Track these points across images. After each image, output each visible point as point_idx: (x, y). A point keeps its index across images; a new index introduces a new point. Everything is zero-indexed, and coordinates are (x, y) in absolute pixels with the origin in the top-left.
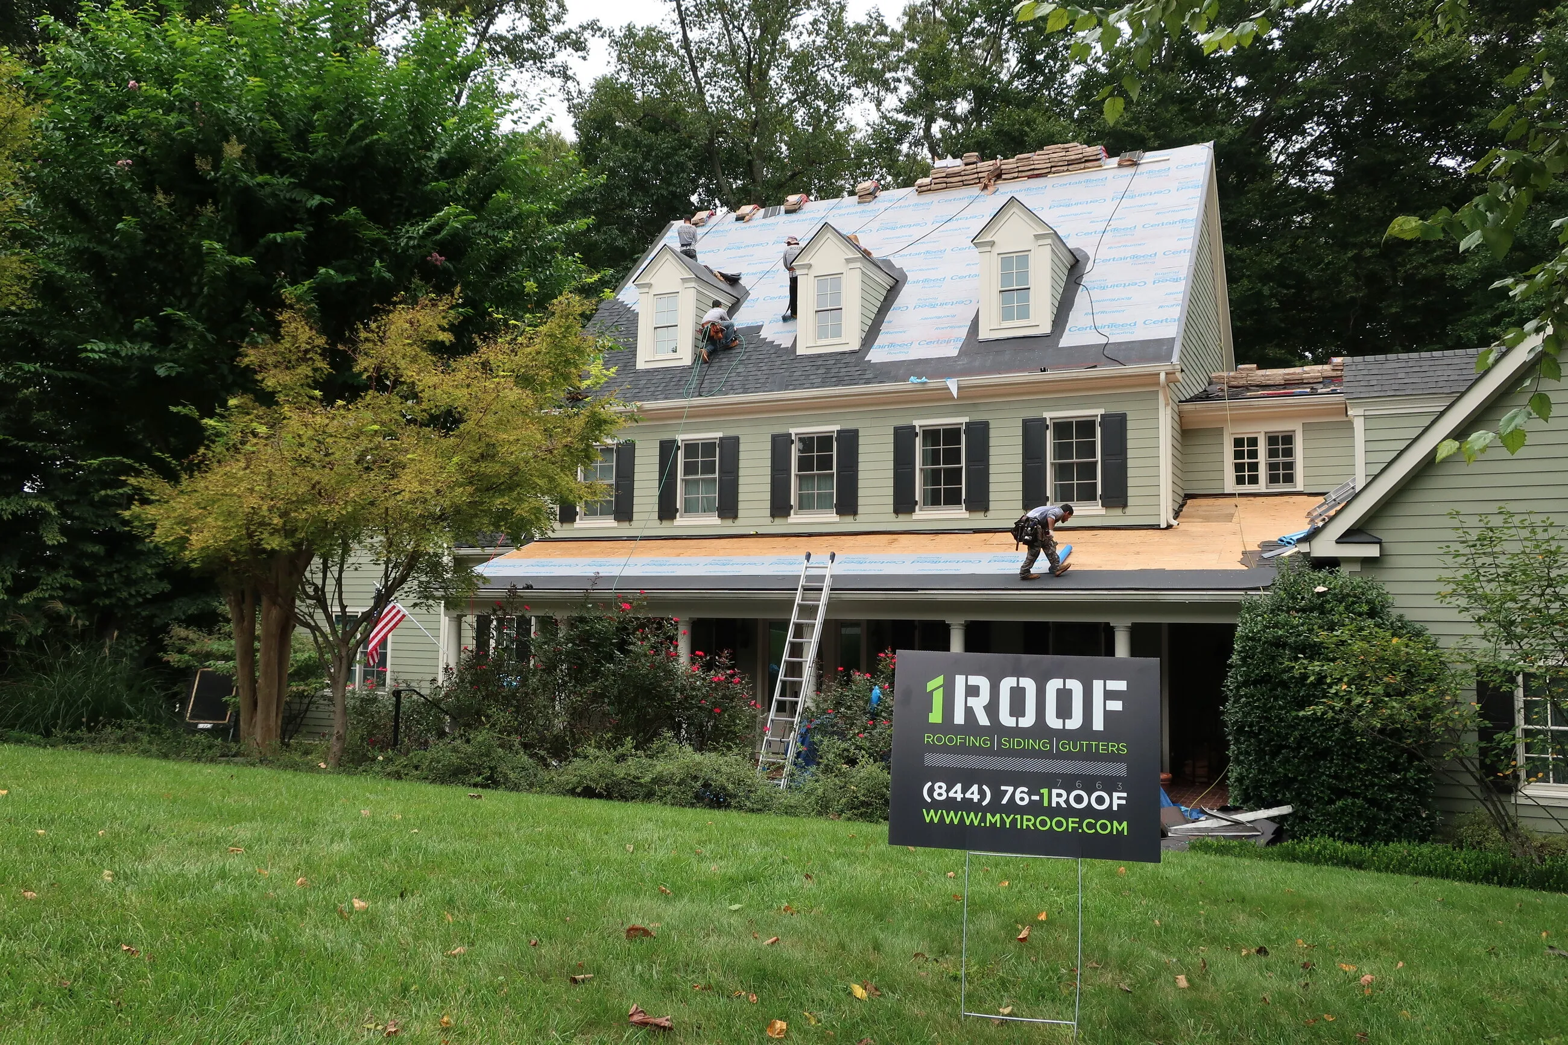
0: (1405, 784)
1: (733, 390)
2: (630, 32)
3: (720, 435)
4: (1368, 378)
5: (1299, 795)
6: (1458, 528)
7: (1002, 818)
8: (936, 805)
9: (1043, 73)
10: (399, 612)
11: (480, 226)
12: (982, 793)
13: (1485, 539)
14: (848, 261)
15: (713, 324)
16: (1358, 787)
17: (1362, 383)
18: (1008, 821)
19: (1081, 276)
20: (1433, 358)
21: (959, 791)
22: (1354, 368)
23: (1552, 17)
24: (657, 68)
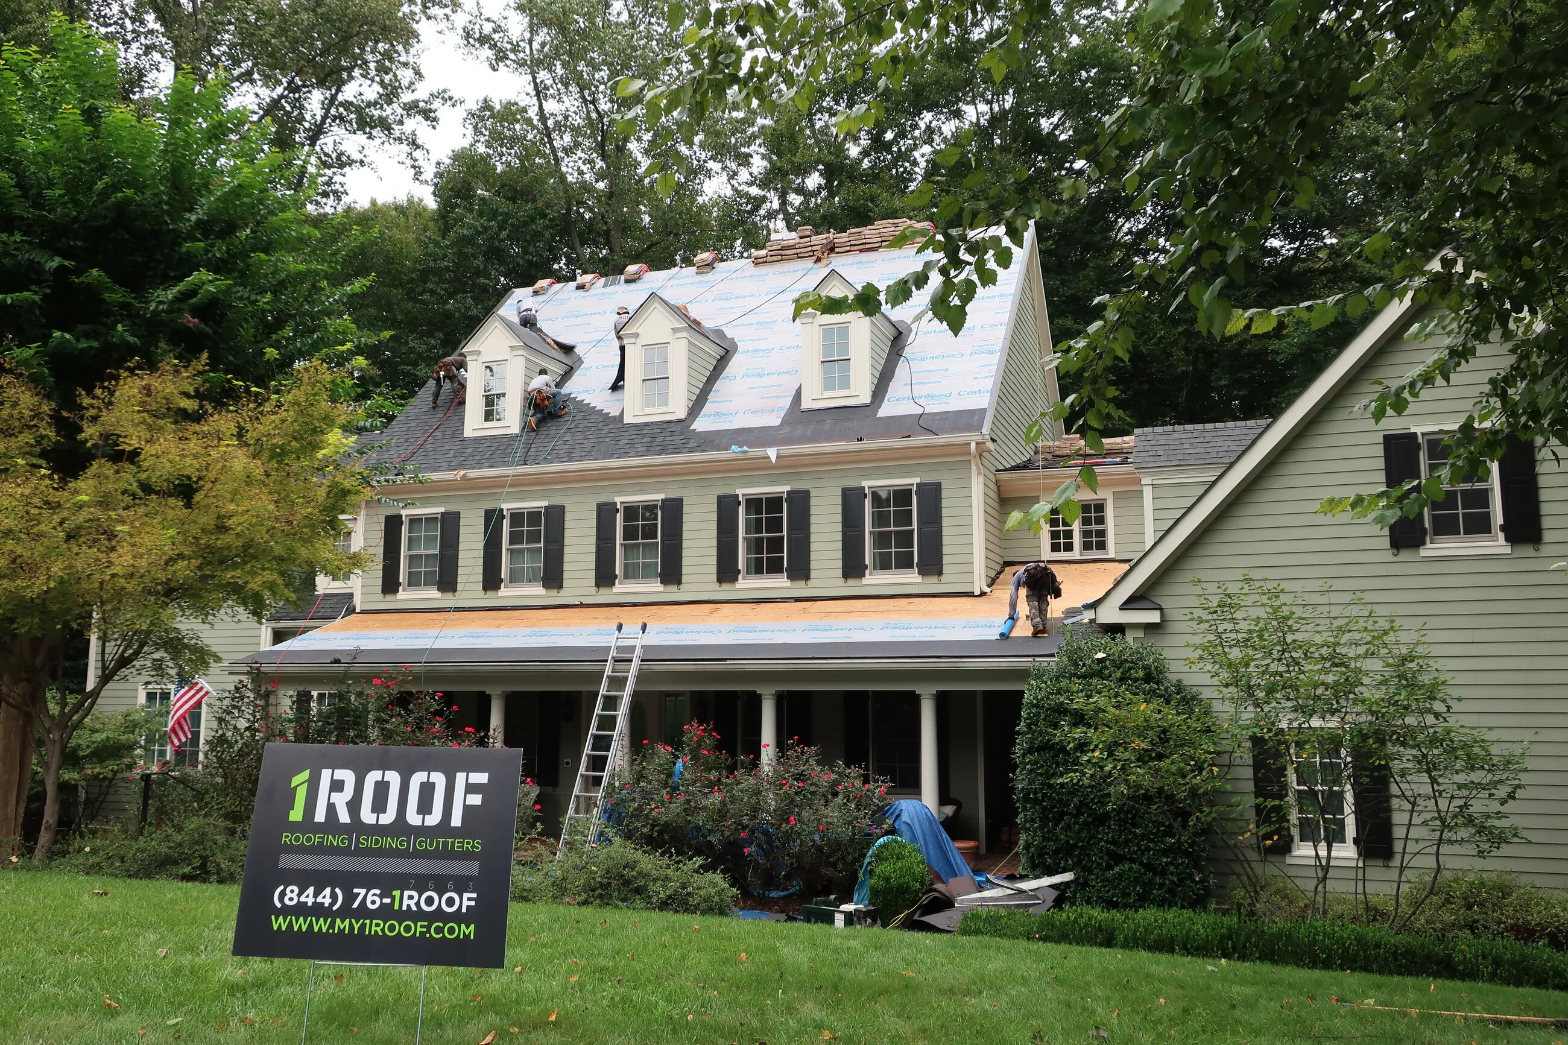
0: (1179, 848)
1: (558, 458)
2: (487, 105)
3: (546, 503)
4: (1156, 448)
5: (1080, 861)
6: (1200, 596)
7: (351, 922)
8: (286, 911)
9: (890, 152)
10: (202, 688)
11: (241, 291)
12: (334, 896)
13: (1224, 606)
14: (675, 330)
15: (539, 392)
16: (1135, 852)
17: (1150, 453)
18: (356, 927)
19: (903, 348)
20: (1216, 430)
21: (311, 895)
22: (1143, 438)
23: (1357, 110)
24: (515, 140)
